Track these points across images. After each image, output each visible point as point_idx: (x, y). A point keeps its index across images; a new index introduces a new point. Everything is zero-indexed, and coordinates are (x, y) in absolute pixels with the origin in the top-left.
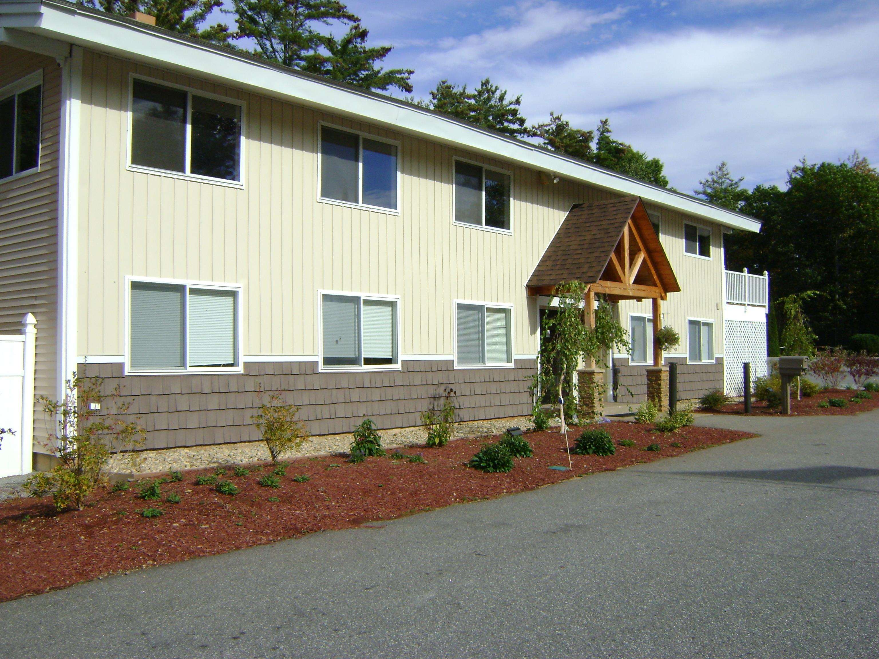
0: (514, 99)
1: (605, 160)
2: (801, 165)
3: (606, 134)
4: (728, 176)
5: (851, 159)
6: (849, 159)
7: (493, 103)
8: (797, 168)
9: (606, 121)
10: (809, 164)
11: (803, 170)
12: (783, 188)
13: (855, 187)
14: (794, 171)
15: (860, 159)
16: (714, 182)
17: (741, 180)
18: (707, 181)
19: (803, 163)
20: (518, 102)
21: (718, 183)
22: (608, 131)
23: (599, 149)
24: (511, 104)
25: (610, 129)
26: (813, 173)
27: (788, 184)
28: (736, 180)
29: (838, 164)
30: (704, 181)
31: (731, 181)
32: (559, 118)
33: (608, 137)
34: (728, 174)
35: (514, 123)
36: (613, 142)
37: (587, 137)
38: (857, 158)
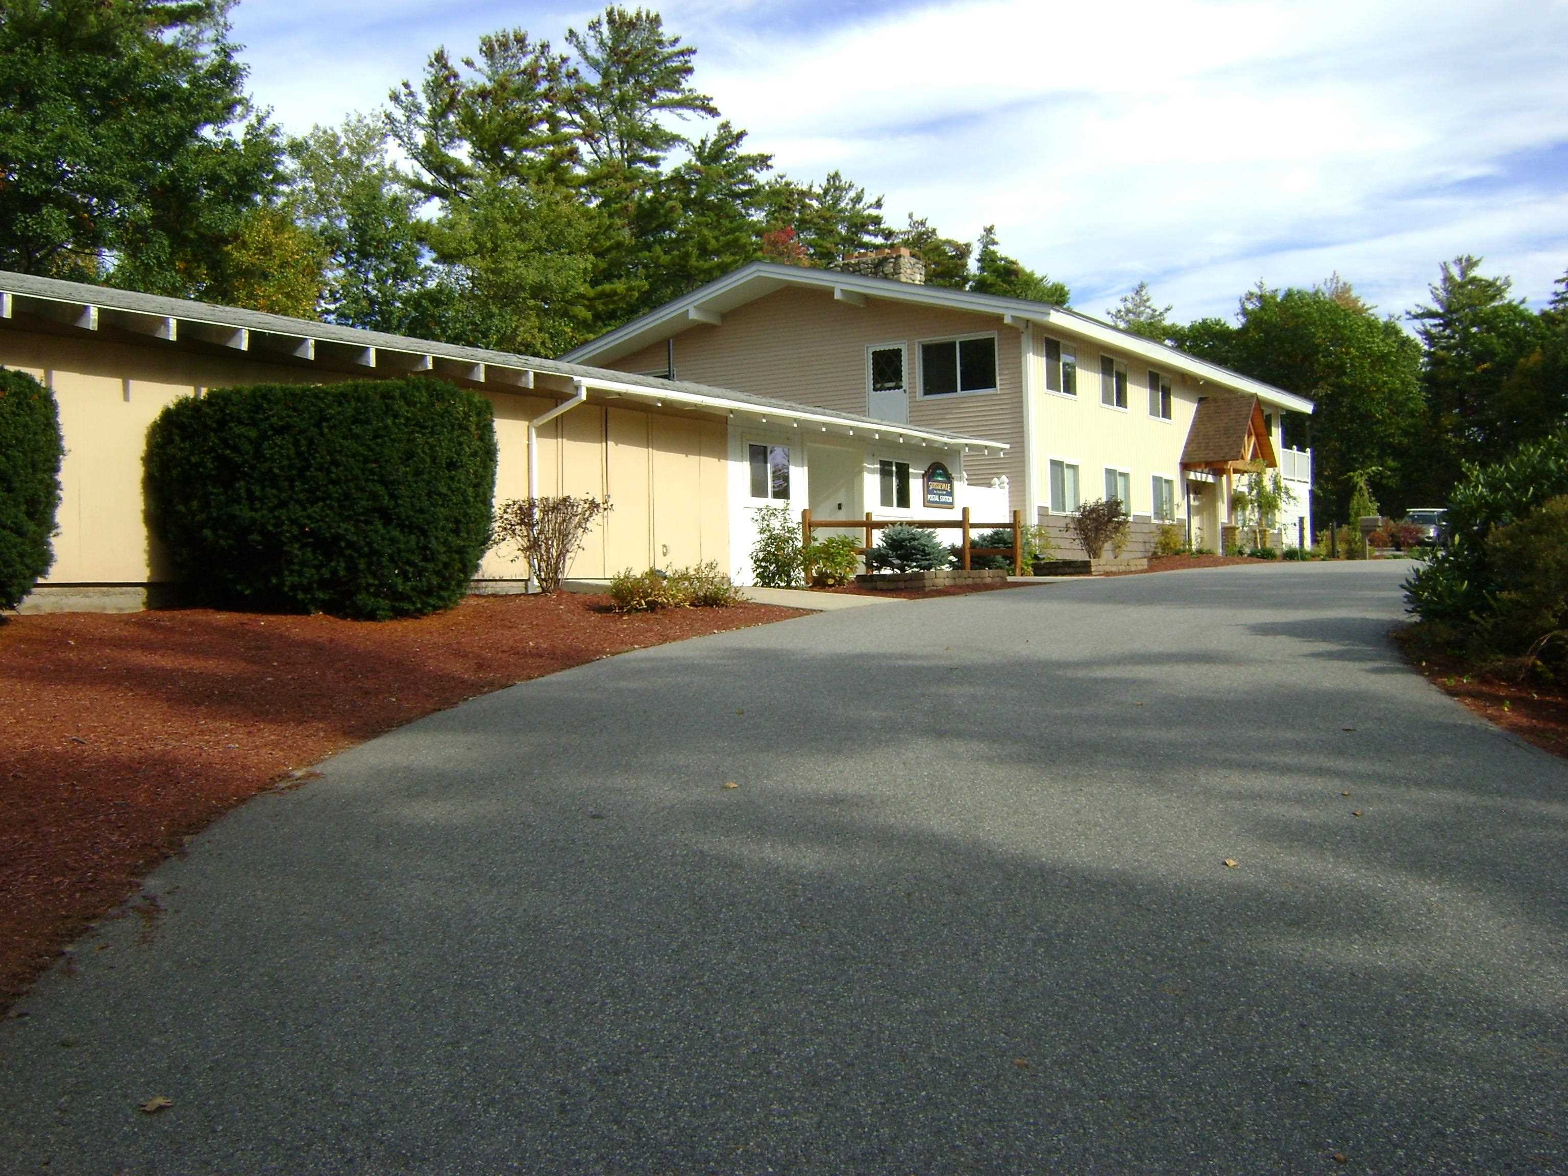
0: (873, 200)
1: (992, 285)
2: (1256, 291)
3: (992, 248)
4: (1148, 304)
5: (1329, 284)
6: (1325, 284)
7: (843, 205)
8: (1251, 294)
9: (992, 228)
10: (1269, 287)
11: (1261, 298)
12: (1235, 323)
13: (1335, 326)
14: (1248, 299)
15: (1341, 284)
16: (1128, 311)
17: (1168, 309)
18: (1119, 311)
19: (1260, 287)
20: (878, 205)
21: (1134, 313)
22: (994, 243)
23: (982, 269)
24: (870, 206)
25: (996, 239)
26: (1277, 305)
27: (1240, 317)
28: (1160, 309)
29: (1311, 290)
30: (1114, 311)
31: (1154, 311)
32: (923, 223)
33: (994, 253)
34: (1148, 300)
35: (876, 236)
36: (1002, 259)
37: (963, 252)
38: (1338, 282)
